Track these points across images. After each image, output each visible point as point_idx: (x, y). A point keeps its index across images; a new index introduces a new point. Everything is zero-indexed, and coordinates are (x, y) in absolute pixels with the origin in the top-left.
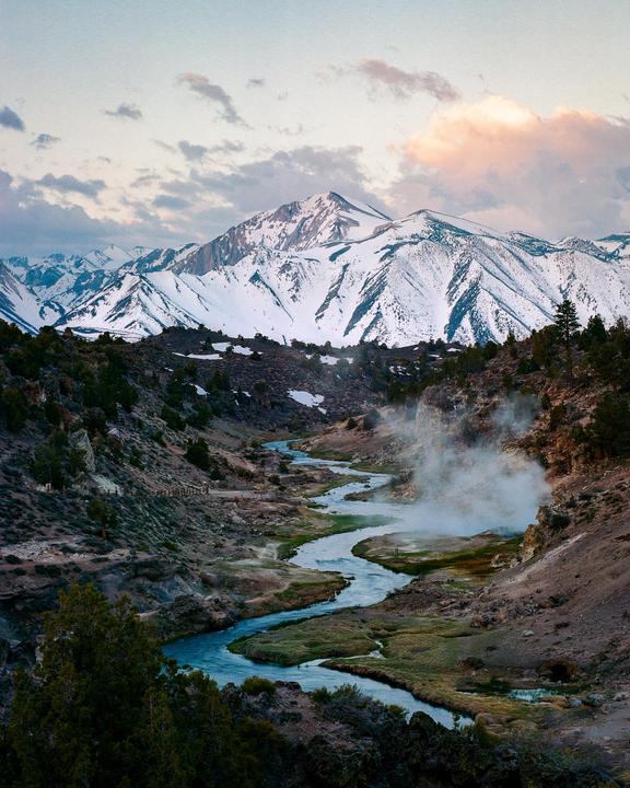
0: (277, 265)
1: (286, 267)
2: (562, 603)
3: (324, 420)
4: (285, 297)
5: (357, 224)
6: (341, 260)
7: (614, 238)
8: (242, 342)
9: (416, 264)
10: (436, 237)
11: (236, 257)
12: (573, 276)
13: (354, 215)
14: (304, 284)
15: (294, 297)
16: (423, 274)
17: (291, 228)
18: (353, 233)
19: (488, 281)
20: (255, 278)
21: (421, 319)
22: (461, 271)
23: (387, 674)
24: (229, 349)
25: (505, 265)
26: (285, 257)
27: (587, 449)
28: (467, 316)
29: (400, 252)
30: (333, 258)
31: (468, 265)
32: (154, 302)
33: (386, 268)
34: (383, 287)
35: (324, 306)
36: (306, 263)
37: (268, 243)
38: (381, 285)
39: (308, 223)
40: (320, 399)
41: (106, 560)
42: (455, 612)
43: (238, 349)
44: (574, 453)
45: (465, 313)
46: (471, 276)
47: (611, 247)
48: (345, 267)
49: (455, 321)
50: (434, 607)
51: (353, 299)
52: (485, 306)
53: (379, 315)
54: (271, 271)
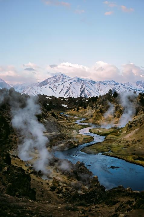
0: (53, 85)
1: (55, 85)
2: (140, 141)
3: (68, 109)
4: (54, 90)
5: (66, 79)
6: (63, 84)
7: (106, 81)
8: (50, 97)
9: (75, 85)
10: (78, 81)
11: (47, 84)
12: (100, 87)
13: (65, 77)
14: (57, 88)
15: (56, 90)
16: (76, 87)
17: (55, 79)
18: (65, 80)
19: (86, 88)
20: (50, 87)
21: (76, 94)
22: (82, 86)
23: (117, 156)
24: (49, 98)
25: (89, 85)
26: (54, 84)
28: (83, 93)
29: (72, 83)
30: (62, 84)
32: (34, 91)
33: (70, 86)
35: (61, 92)
36: (58, 85)
37: (51, 82)
38: (70, 88)
39: (58, 79)
40: (67, 106)
41: (52, 134)
42: (120, 143)
43: (50, 98)
46: (84, 87)
47: (105, 83)
48: (64, 86)
49: (81, 94)
50: (114, 142)
51: (65, 90)
52: (86, 92)
53: (69, 93)
54: (52, 86)
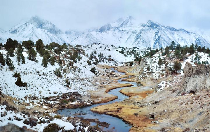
0: (118, 30)
2: (157, 103)
4: (119, 38)
8: (108, 47)
9: (147, 31)
10: (152, 26)
11: (109, 29)
16: (149, 34)
17: (121, 23)
19: (162, 36)
21: (148, 43)
25: (166, 33)
27: (171, 72)
28: (158, 43)
31: (158, 32)
33: (141, 32)
34: (140, 36)
36: (124, 31)
39: (125, 22)
42: (136, 104)
44: (169, 73)
45: (157, 42)
48: (132, 32)
49: (155, 44)
51: (134, 38)
52: (161, 41)
53: (139, 42)
54: (116, 32)
